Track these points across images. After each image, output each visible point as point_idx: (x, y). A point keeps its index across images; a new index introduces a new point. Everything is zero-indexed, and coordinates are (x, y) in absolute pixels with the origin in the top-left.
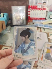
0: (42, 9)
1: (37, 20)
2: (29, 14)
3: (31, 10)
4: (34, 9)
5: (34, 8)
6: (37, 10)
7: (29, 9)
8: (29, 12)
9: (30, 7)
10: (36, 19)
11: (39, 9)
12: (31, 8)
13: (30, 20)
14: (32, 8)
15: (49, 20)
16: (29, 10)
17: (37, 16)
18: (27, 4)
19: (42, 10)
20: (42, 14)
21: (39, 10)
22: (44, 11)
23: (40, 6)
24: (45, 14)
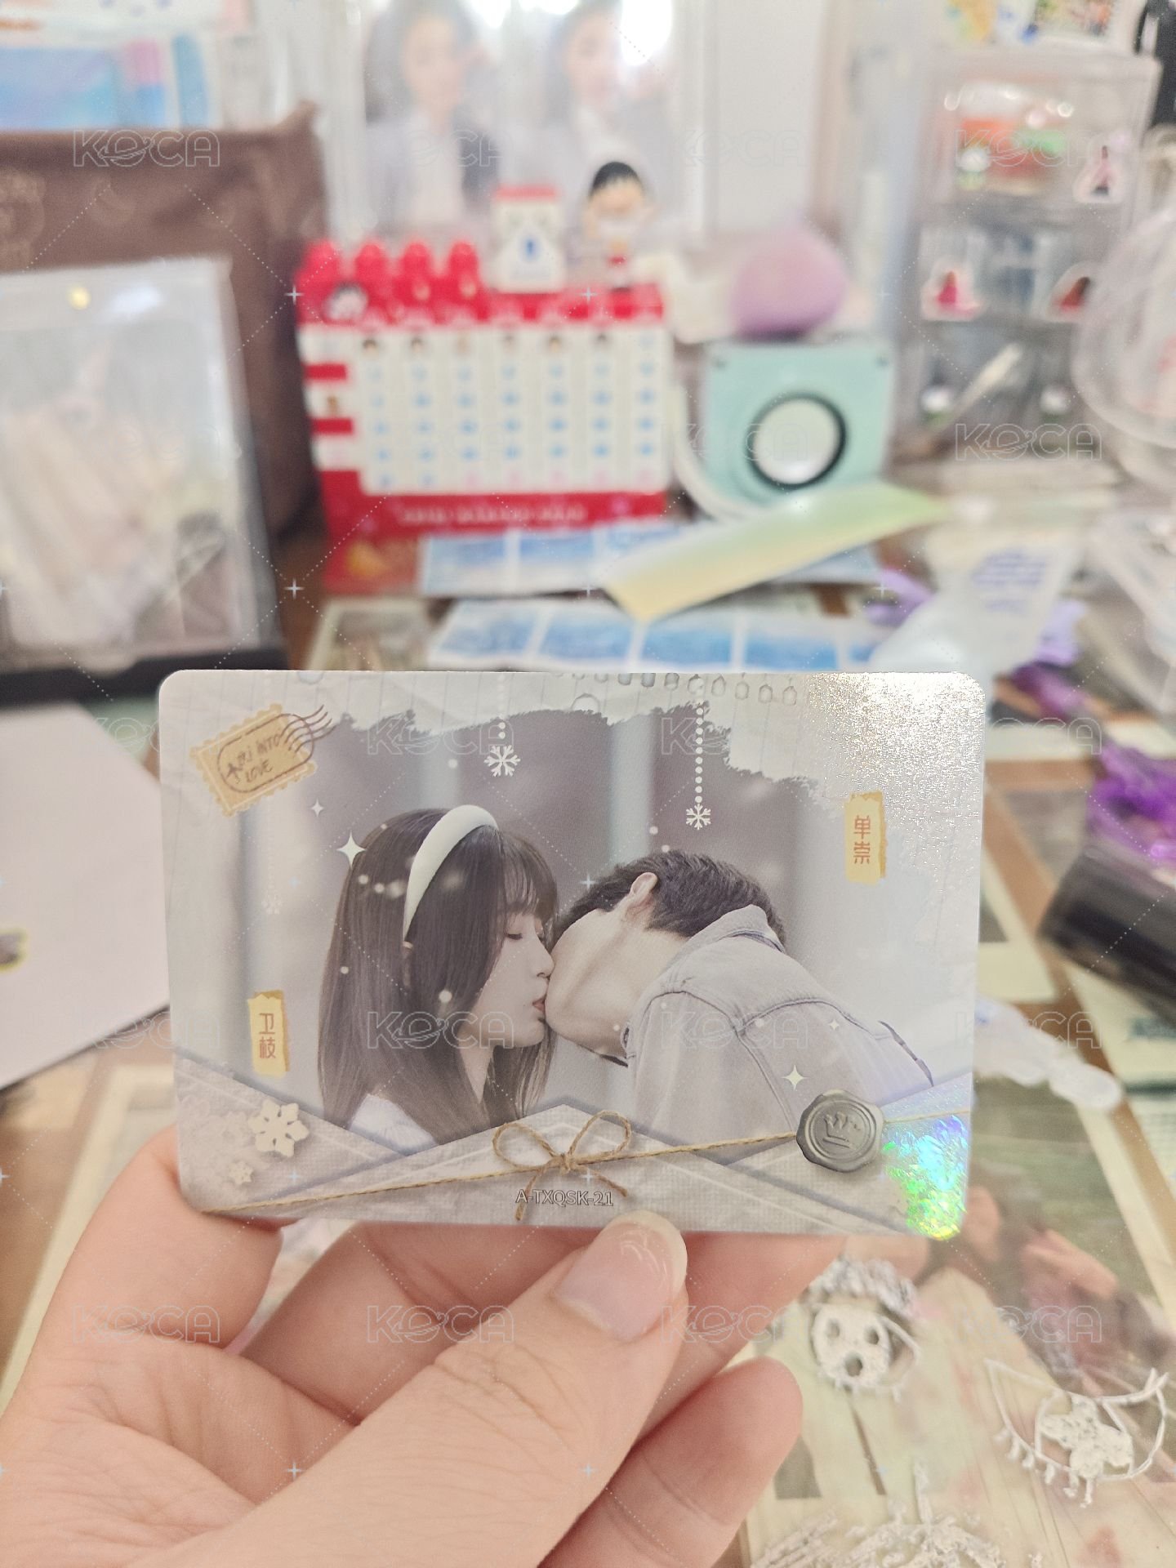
0: (579, 312)
1: (513, 538)
2: (341, 426)
3: (369, 343)
4: (419, 319)
5: (410, 301)
6: (485, 338)
7: (325, 319)
8: (334, 372)
9: (343, 285)
10: (498, 527)
11: (530, 306)
12: (349, 303)
13: (377, 540)
14: (377, 303)
15: (754, 513)
16: (313, 344)
17: (512, 453)
18: (259, 221)
19: (579, 335)
20: (602, 398)
21: (530, 336)
22: (625, 334)
23: (531, 247)
24: (647, 397)
